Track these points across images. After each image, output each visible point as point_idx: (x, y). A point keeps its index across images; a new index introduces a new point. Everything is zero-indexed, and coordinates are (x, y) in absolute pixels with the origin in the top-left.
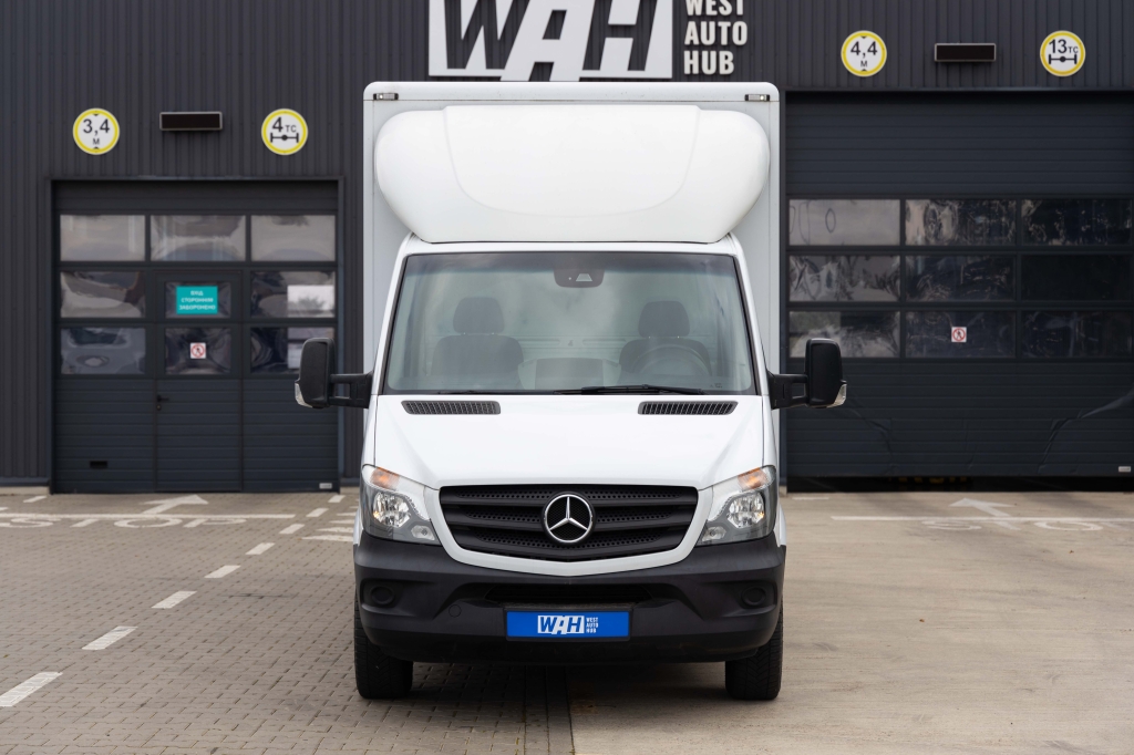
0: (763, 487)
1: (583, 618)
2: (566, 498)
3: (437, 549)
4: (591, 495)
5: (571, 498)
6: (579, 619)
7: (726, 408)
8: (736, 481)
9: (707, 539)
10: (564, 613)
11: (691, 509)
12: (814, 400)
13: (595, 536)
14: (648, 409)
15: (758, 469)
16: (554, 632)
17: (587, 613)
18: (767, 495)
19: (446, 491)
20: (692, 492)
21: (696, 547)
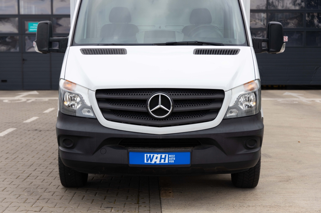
0: (255, 90)
1: (167, 155)
2: (159, 95)
3: (94, 120)
4: (172, 94)
5: (161, 95)
6: (166, 156)
7: (235, 52)
8: (243, 86)
9: (229, 115)
10: (158, 153)
11: (221, 100)
12: (271, 50)
13: (173, 114)
14: (198, 52)
15: (253, 81)
16: (153, 162)
17: (170, 153)
18: (257, 93)
19: (98, 92)
20: (222, 92)
21: (223, 119)
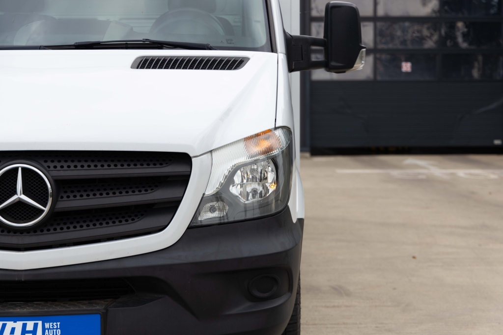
0: (275, 152)
1: (40, 323)
2: (17, 169)
4: (52, 165)
5: (23, 169)
6: (36, 326)
7: (235, 64)
8: (242, 145)
9: (207, 216)
10: (15, 318)
11: (183, 180)
12: (333, 64)
13: (57, 219)
15: (270, 130)
17: (47, 317)
18: (280, 161)
20: (184, 159)
21: (190, 227)
